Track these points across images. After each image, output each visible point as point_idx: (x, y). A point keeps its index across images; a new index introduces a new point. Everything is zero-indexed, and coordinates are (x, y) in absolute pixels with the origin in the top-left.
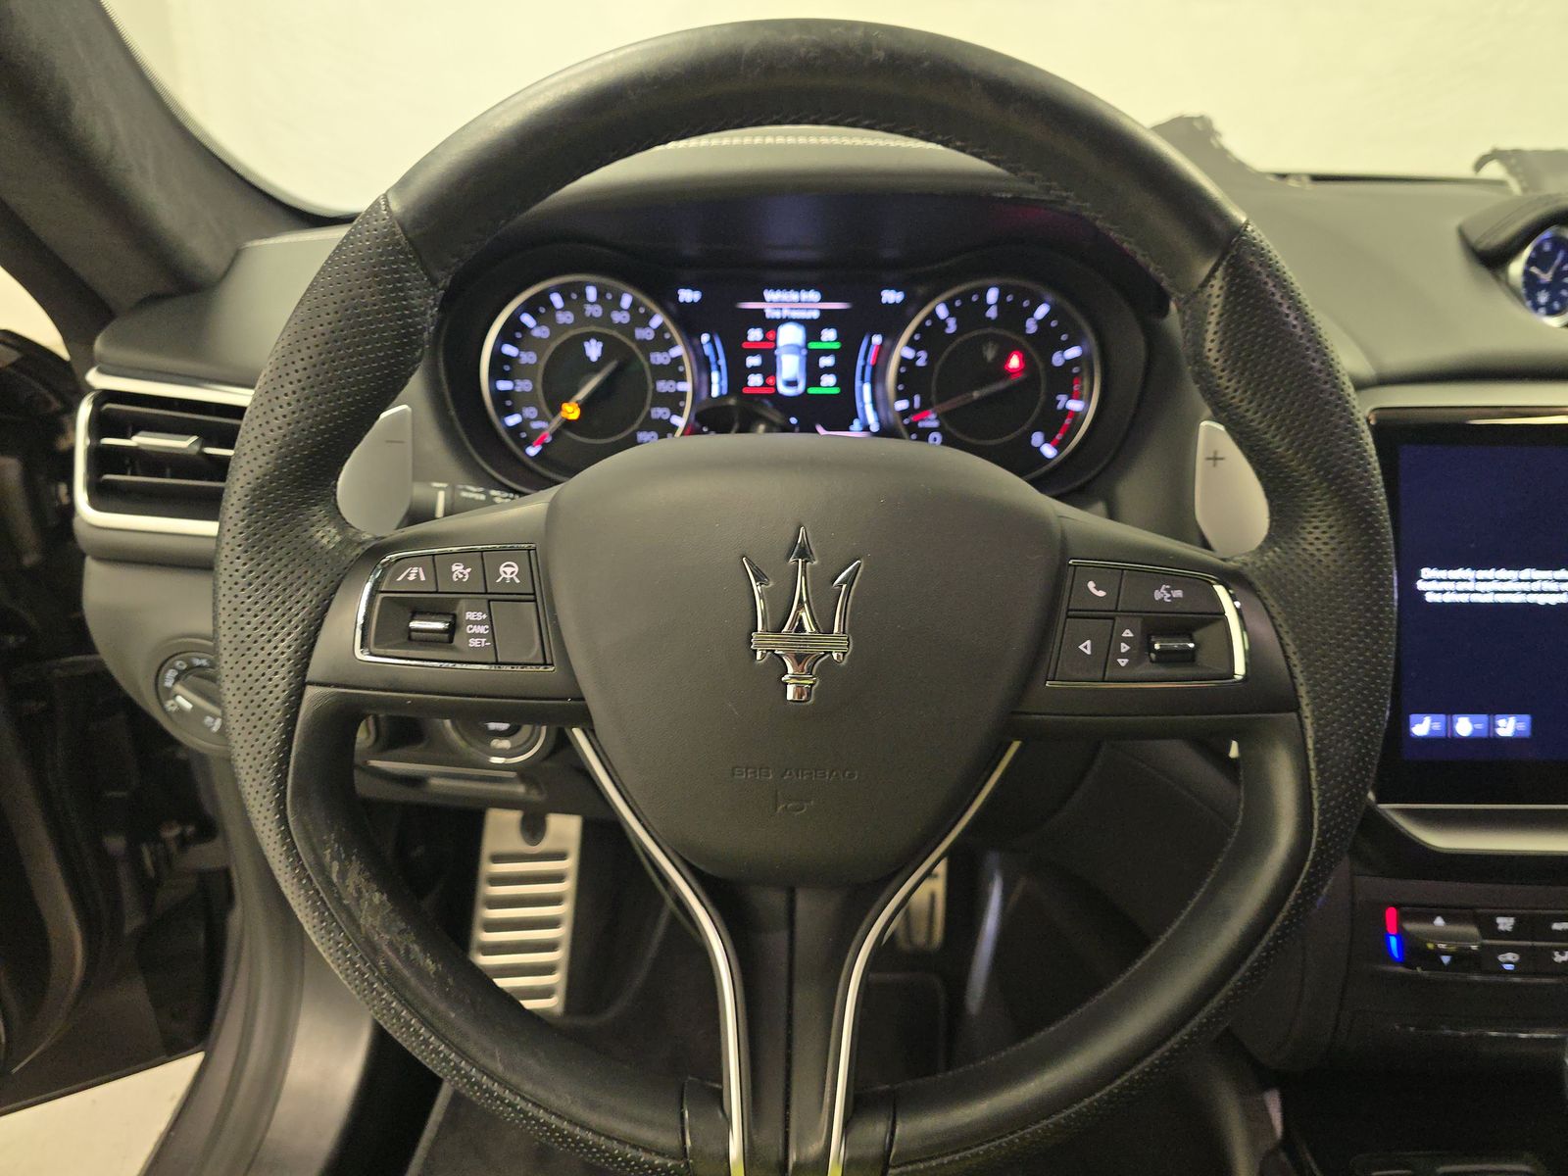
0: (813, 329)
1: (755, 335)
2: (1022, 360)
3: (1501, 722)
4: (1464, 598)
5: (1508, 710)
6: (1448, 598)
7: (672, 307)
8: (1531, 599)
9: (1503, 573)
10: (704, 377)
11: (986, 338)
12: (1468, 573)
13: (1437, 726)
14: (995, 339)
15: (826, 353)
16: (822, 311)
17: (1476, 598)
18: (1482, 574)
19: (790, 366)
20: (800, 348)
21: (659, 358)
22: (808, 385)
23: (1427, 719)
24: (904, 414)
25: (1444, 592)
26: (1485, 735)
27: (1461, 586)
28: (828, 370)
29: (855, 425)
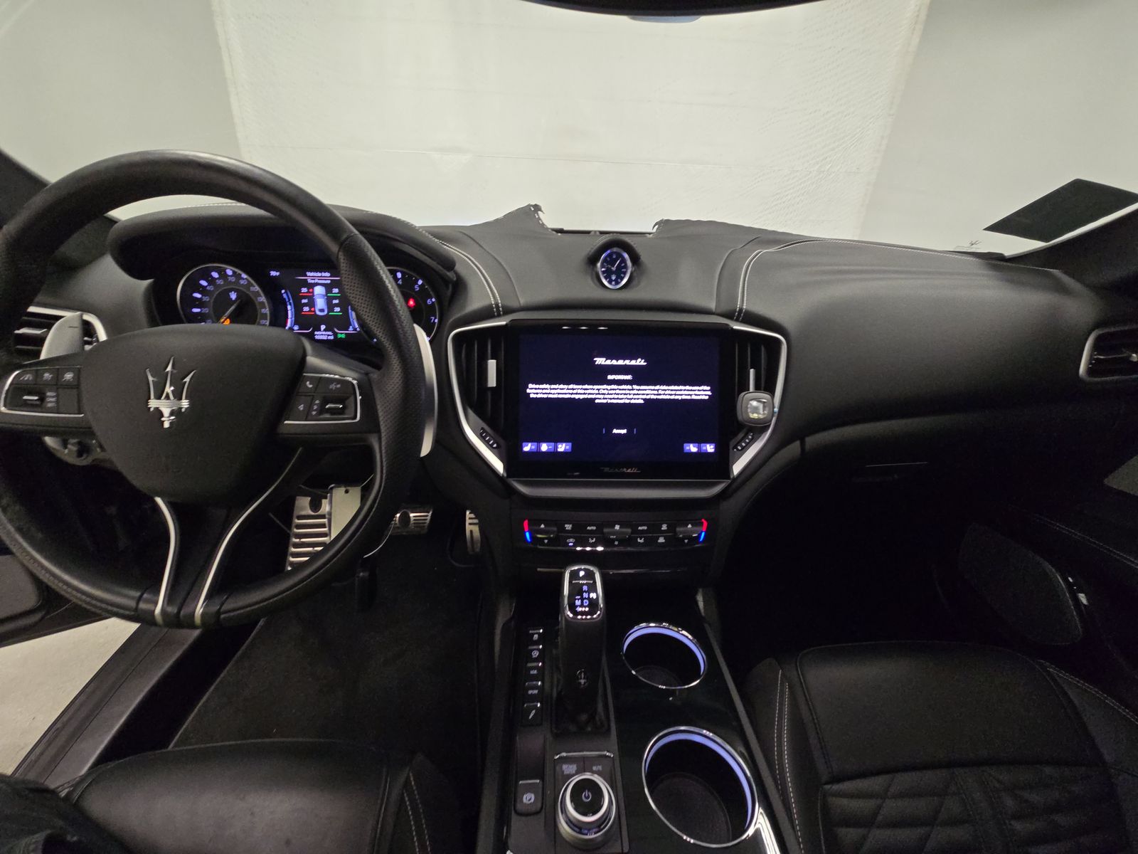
0: (328, 288)
1: (304, 290)
2: (414, 302)
3: (560, 446)
4: (545, 396)
5: (562, 441)
6: (539, 396)
7: (264, 280)
8: (573, 396)
9: (562, 386)
12: (548, 386)
13: (533, 447)
15: (335, 298)
16: (331, 280)
17: (550, 396)
18: (553, 386)
19: (320, 303)
20: (324, 295)
22: (328, 312)
23: (530, 445)
25: (537, 394)
26: (552, 450)
27: (544, 391)
28: (336, 305)
29: (351, 328)
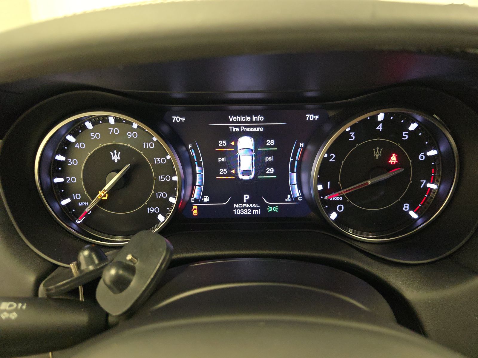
0: (260, 139)
1: (223, 143)
2: (399, 157)
7: (165, 129)
10: (189, 171)
11: (375, 145)
14: (381, 144)
16: (265, 127)
19: (246, 162)
20: (251, 150)
21: (159, 161)
24: (321, 193)
28: (269, 164)
29: (288, 199)
